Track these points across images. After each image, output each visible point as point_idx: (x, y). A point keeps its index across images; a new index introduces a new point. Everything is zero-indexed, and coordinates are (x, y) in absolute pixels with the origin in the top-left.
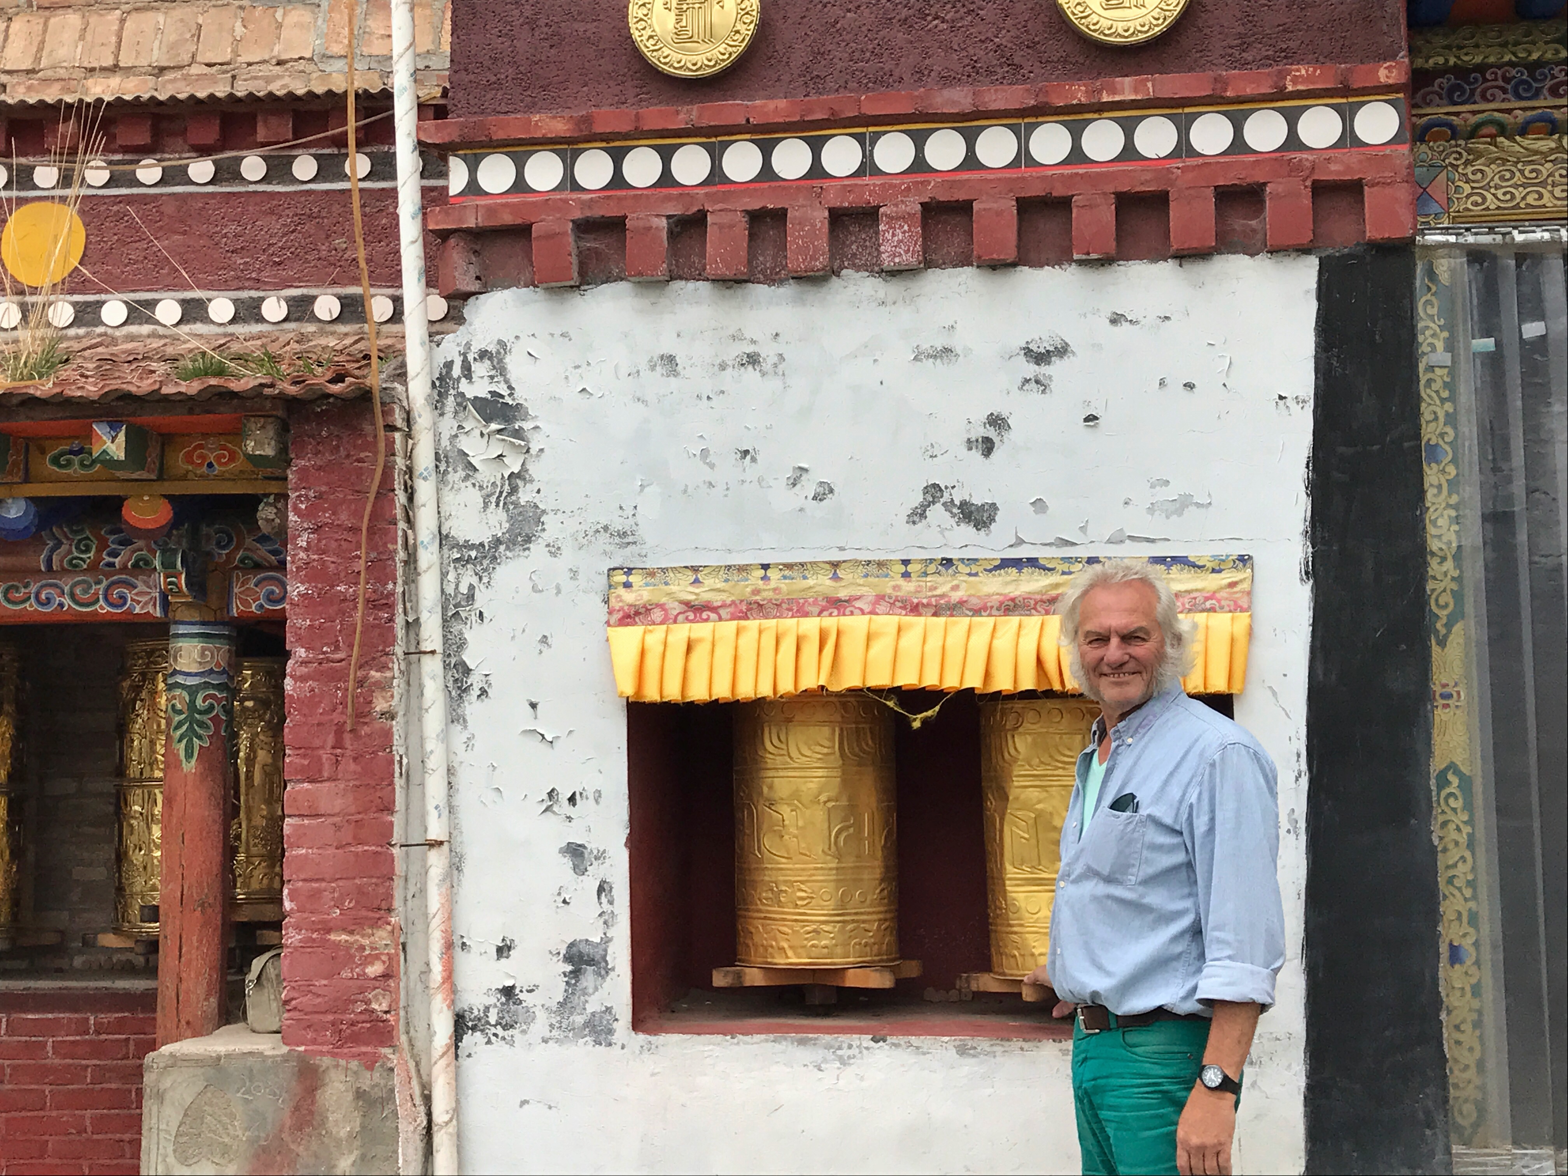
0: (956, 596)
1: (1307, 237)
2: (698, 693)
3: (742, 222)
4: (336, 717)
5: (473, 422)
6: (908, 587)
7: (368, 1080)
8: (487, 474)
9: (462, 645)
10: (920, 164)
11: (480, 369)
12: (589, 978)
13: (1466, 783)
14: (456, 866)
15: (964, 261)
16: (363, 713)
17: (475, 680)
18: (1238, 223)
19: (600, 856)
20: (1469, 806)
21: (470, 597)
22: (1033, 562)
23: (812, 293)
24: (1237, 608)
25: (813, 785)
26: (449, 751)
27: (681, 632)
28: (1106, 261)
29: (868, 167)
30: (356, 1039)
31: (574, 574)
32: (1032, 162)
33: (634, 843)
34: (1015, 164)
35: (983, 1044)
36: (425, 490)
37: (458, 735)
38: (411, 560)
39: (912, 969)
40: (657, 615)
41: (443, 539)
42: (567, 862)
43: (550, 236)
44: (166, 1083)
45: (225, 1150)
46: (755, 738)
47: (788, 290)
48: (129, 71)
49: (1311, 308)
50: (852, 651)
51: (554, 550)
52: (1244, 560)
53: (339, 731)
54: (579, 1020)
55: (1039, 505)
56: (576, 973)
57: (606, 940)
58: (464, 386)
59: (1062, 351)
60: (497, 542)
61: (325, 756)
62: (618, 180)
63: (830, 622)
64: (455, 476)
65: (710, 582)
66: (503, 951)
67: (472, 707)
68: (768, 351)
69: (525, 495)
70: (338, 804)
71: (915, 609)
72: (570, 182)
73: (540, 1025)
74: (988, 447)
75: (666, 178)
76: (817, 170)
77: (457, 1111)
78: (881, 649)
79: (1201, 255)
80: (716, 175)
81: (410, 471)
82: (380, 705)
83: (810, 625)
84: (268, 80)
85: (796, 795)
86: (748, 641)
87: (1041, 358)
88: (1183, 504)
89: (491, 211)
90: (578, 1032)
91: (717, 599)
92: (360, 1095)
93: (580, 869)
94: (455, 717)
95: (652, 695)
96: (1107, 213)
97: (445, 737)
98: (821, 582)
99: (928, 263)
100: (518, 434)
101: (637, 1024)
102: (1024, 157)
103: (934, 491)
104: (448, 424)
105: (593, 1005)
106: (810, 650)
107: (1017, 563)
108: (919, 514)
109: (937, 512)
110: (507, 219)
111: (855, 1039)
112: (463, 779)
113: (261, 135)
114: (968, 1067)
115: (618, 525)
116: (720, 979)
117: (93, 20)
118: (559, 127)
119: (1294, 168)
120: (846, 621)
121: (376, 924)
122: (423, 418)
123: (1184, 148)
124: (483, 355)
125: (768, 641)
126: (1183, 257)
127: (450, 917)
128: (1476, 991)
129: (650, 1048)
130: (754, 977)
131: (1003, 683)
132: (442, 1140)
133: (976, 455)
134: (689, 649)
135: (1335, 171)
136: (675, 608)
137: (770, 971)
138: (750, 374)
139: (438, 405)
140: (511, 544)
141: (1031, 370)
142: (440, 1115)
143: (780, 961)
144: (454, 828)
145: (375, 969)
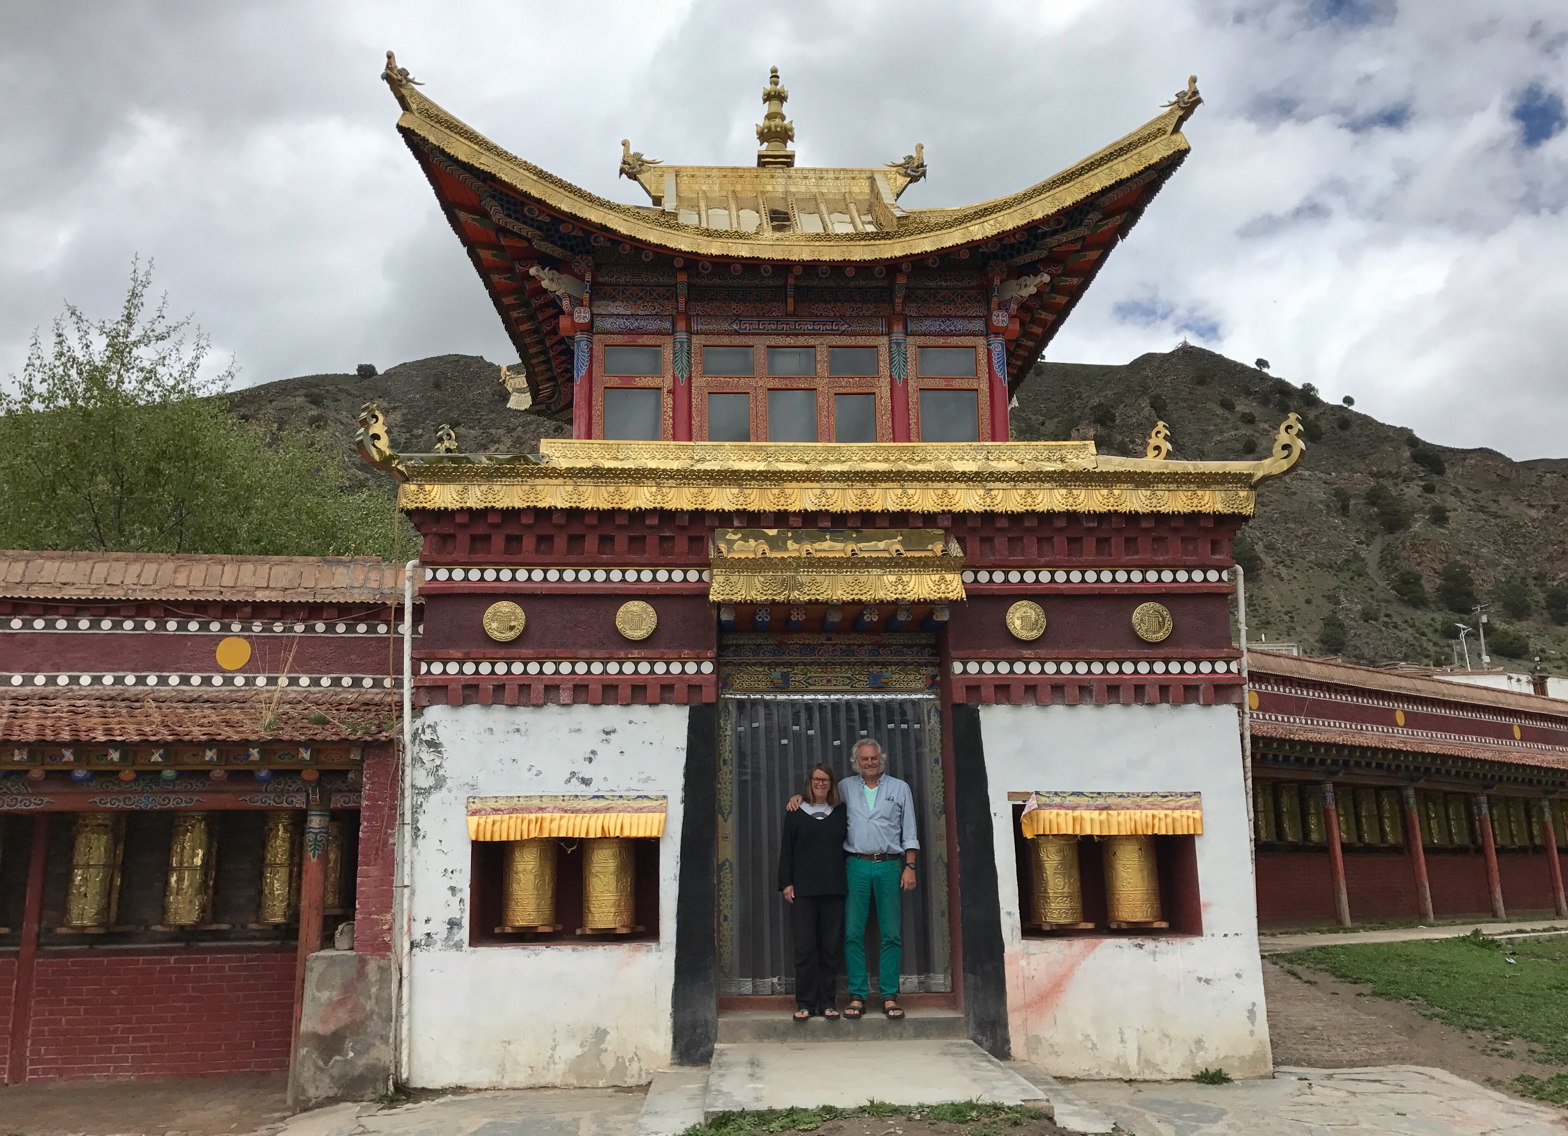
0: (578, 807)
1: (686, 701)
2: (497, 839)
3: (517, 687)
4: (377, 845)
5: (424, 748)
6: (564, 804)
7: (383, 963)
8: (429, 765)
9: (417, 821)
10: (573, 672)
11: (428, 731)
12: (455, 930)
13: (731, 864)
14: (413, 894)
15: (586, 703)
16: (386, 843)
17: (421, 833)
18: (667, 695)
19: (461, 890)
20: (731, 872)
21: (421, 805)
22: (602, 797)
23: (538, 711)
24: (662, 812)
25: (530, 867)
26: (412, 856)
27: (491, 818)
28: (628, 705)
29: (557, 672)
30: (379, 950)
31: (456, 798)
32: (607, 673)
33: (471, 886)
34: (602, 674)
35: (580, 948)
36: (408, 771)
37: (415, 851)
38: (403, 793)
39: (560, 927)
40: (483, 812)
41: (413, 786)
42: (450, 892)
43: (454, 689)
44: (314, 965)
45: (333, 987)
46: (513, 852)
47: (530, 709)
48: (273, 589)
49: (686, 722)
50: (546, 825)
51: (450, 791)
52: (665, 797)
53: (377, 849)
54: (451, 943)
55: (605, 779)
56: (451, 928)
57: (462, 918)
58: (422, 736)
59: (614, 731)
60: (431, 787)
61: (372, 858)
62: (477, 672)
63: (539, 815)
64: (418, 766)
65: (501, 802)
66: (427, 921)
67: (420, 841)
68: (523, 728)
69: (441, 772)
70: (376, 873)
71: (566, 811)
72: (461, 672)
73: (439, 945)
74: (590, 760)
75: (493, 672)
76: (541, 672)
77: (410, 973)
78: (555, 825)
79: (657, 704)
80: (509, 672)
81: (403, 764)
82: (391, 841)
83: (533, 816)
84: (329, 595)
85: (525, 870)
86: (512, 821)
87: (608, 733)
88: (648, 779)
89: (435, 680)
90: (451, 947)
91: (503, 807)
92: (380, 968)
93: (454, 895)
94: (414, 845)
95: (481, 839)
96: (629, 691)
97: (411, 851)
98: (537, 802)
99: (574, 703)
100: (440, 752)
101: (470, 945)
102: (605, 672)
103: (573, 774)
104: (416, 748)
105: (457, 938)
106: (532, 826)
107: (598, 797)
108: (568, 781)
109: (574, 780)
110: (440, 683)
111: (540, 948)
112: (416, 865)
113: (325, 615)
114: (575, 955)
115: (471, 783)
116: (497, 930)
117: (259, 567)
118: (459, 655)
119: (682, 680)
120: (544, 815)
121: (387, 912)
122: (409, 746)
123: (652, 672)
124: (429, 726)
125: (519, 821)
126: (650, 704)
127: (410, 911)
128: (731, 929)
129: (474, 952)
130: (508, 930)
131: (592, 835)
132: (405, 983)
133: (587, 762)
134: (493, 824)
135: (694, 682)
136: (489, 810)
137: (513, 927)
138: (517, 735)
139: (413, 742)
140: (436, 788)
141: (605, 737)
142: (405, 974)
143: (517, 924)
144: (413, 881)
145: (386, 927)
